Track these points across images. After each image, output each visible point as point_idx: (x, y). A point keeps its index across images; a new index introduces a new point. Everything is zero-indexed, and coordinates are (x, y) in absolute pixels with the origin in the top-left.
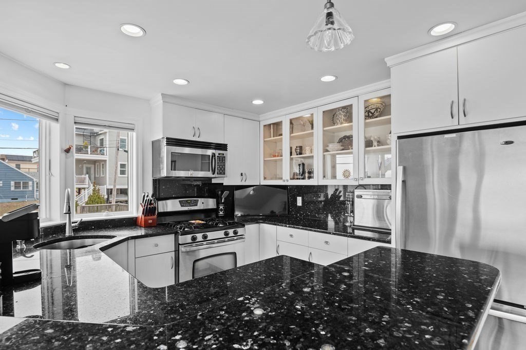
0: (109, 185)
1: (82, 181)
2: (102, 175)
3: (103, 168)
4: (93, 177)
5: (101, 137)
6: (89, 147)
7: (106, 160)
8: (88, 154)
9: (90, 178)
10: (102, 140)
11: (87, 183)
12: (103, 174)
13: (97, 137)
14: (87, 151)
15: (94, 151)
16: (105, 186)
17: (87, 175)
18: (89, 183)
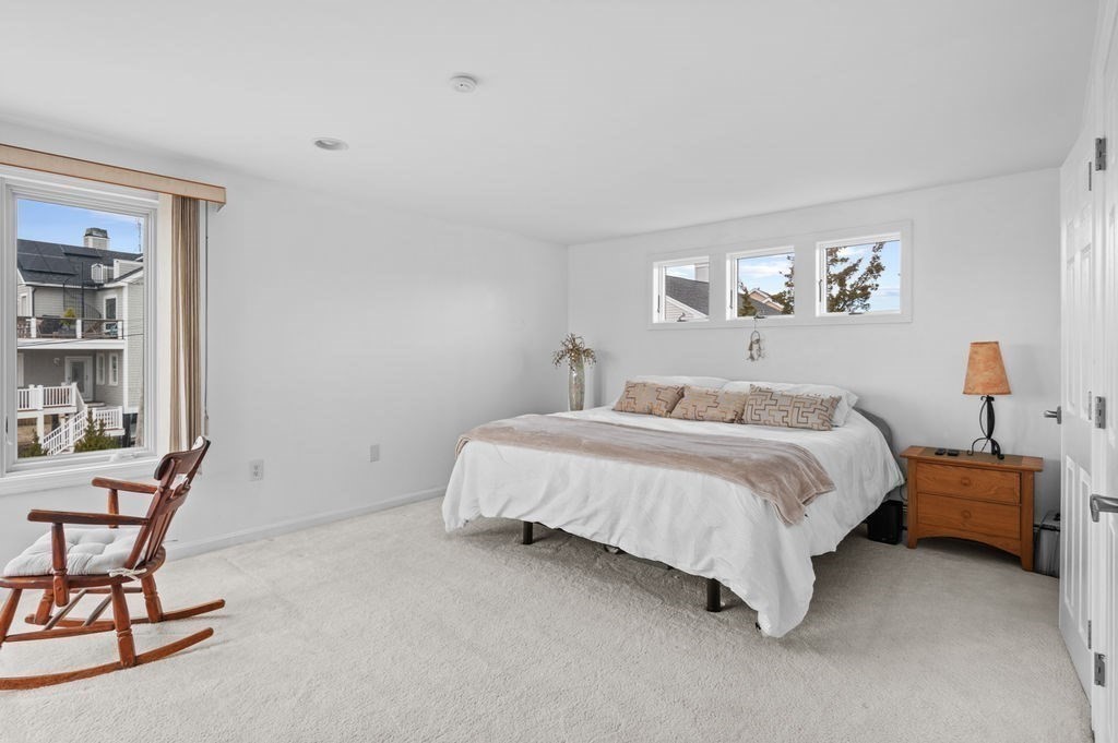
0: (129, 406)
1: (62, 399)
2: (111, 383)
3: (114, 367)
4: (88, 384)
5: (110, 296)
6: (79, 322)
7: (122, 350)
8: (75, 337)
9: (81, 388)
10: (111, 304)
11: (74, 403)
12: (115, 380)
13: (99, 293)
14: (75, 331)
15: (92, 330)
16: (120, 408)
17: (74, 385)
18: (78, 401)
